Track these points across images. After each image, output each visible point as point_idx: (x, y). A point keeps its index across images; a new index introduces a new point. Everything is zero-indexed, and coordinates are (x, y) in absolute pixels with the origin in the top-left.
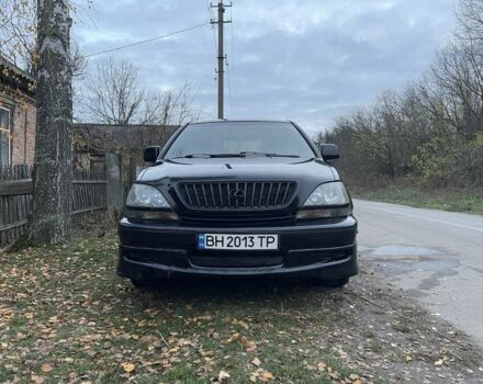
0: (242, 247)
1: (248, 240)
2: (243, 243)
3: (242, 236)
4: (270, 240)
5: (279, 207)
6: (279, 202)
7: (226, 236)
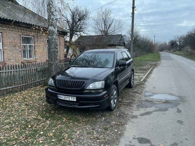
0: (67, 100)
1: (68, 98)
2: (67, 98)
3: (67, 97)
4: (74, 98)
5: (79, 89)
6: (79, 87)
7: (63, 96)
